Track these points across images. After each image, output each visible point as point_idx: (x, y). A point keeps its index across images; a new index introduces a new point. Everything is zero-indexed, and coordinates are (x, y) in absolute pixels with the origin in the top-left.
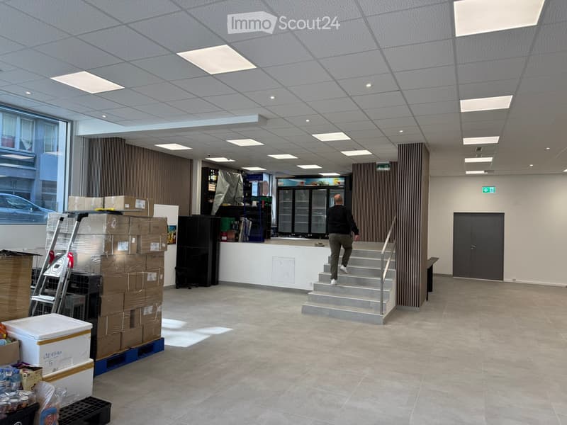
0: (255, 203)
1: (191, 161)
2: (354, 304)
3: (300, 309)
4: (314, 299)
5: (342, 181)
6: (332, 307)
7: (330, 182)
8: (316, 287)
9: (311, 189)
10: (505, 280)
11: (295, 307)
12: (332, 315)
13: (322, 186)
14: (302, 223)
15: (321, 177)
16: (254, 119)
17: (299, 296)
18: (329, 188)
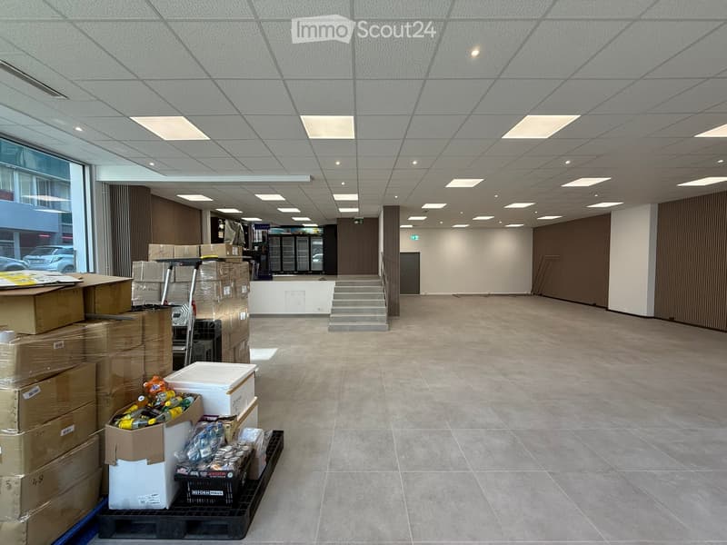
0: (256, 248)
1: (201, 211)
2: (364, 319)
3: (327, 328)
4: (336, 320)
5: (319, 230)
6: (350, 324)
7: (312, 231)
8: (333, 311)
9: (295, 236)
10: (421, 293)
11: (322, 327)
12: (353, 329)
13: (304, 235)
14: (288, 263)
15: (303, 227)
16: (307, 179)
17: (314, 319)
18: (310, 236)
